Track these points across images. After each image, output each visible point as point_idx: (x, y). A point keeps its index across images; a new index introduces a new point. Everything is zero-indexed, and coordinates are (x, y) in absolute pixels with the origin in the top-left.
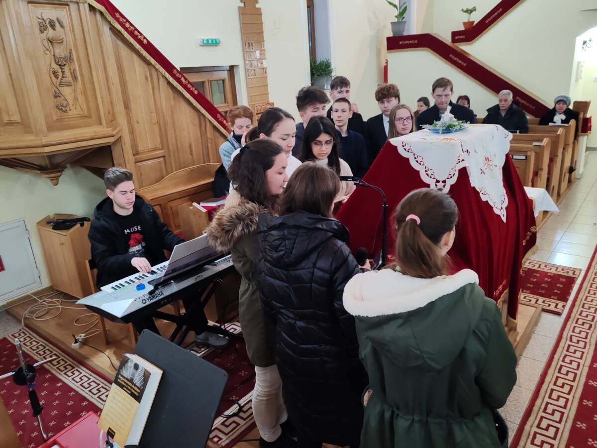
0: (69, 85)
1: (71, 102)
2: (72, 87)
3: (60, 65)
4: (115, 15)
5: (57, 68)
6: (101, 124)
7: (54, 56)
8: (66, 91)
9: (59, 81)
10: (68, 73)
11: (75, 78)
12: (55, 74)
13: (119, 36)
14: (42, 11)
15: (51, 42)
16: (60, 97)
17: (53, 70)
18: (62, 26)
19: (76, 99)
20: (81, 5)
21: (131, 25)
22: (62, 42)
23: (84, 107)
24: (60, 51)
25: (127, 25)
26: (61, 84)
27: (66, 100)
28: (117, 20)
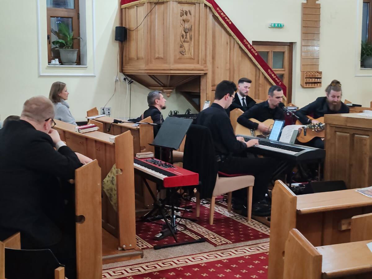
0: (187, 42)
1: (187, 50)
2: (188, 43)
3: (185, 32)
4: (216, 9)
5: (184, 33)
6: (198, 63)
7: (184, 28)
8: (186, 45)
9: (184, 40)
10: (188, 37)
11: (191, 39)
12: (183, 36)
13: (216, 19)
14: (183, 7)
15: (184, 21)
16: (182, 47)
17: (182, 34)
18: (190, 14)
19: (189, 49)
20: (201, 4)
21: (224, 14)
22: (188, 21)
23: (192, 54)
24: (187, 26)
25: (222, 14)
26: (184, 41)
27: (185, 49)
28: (217, 11)
